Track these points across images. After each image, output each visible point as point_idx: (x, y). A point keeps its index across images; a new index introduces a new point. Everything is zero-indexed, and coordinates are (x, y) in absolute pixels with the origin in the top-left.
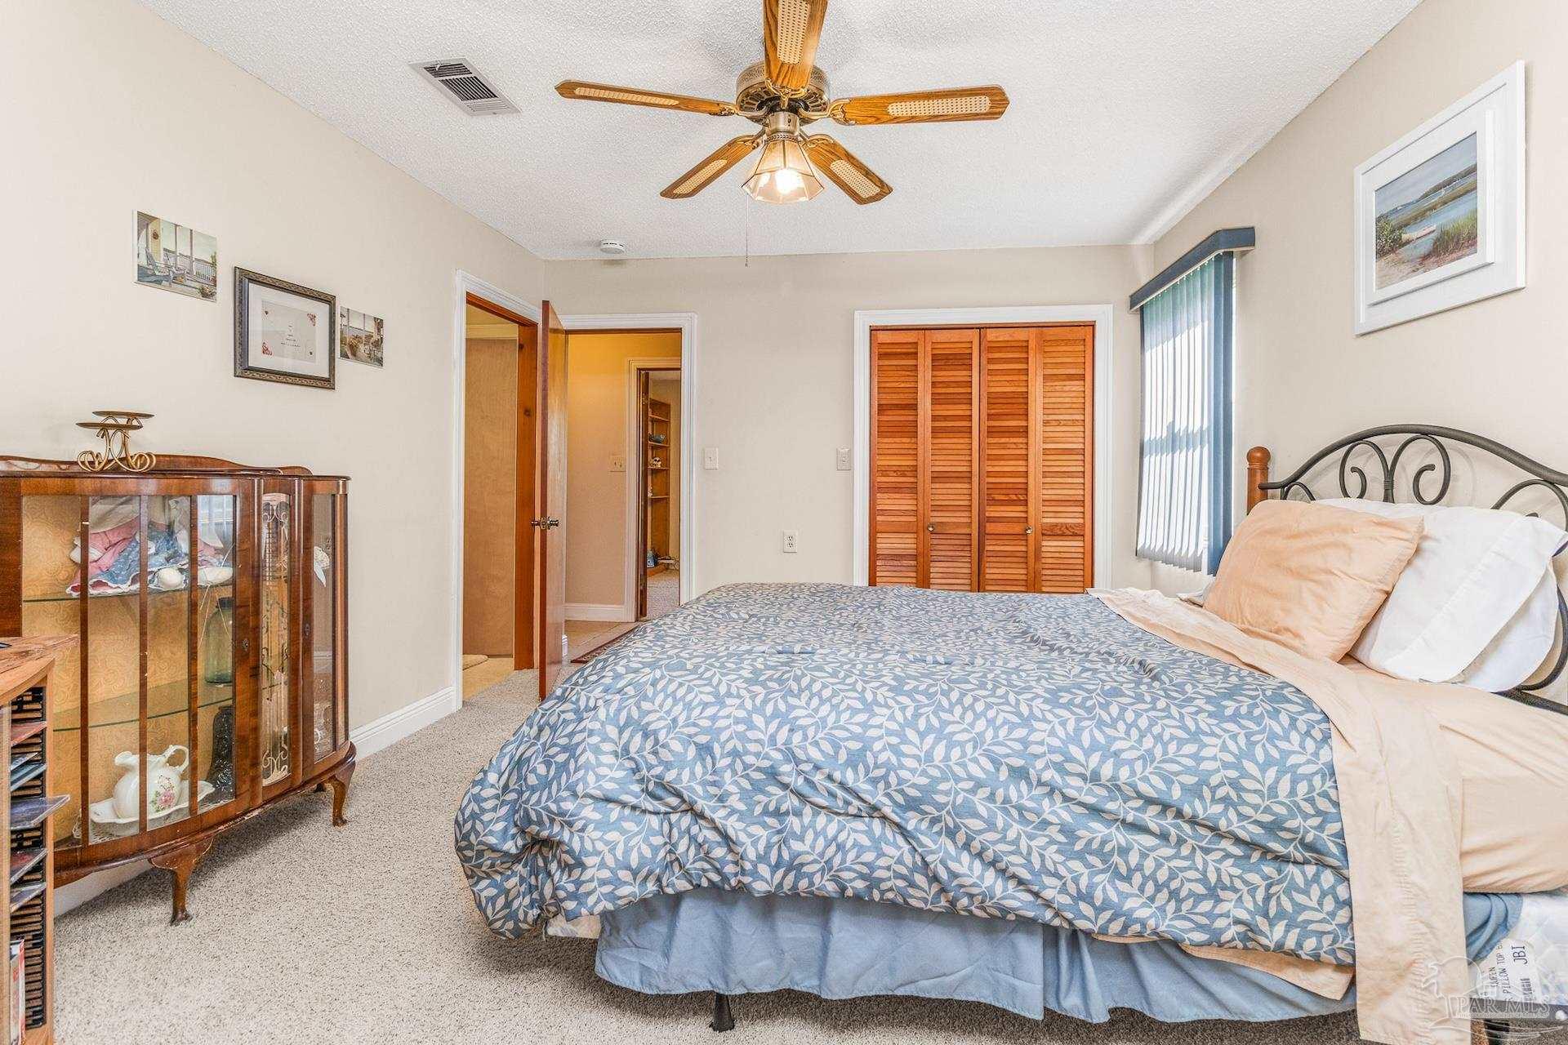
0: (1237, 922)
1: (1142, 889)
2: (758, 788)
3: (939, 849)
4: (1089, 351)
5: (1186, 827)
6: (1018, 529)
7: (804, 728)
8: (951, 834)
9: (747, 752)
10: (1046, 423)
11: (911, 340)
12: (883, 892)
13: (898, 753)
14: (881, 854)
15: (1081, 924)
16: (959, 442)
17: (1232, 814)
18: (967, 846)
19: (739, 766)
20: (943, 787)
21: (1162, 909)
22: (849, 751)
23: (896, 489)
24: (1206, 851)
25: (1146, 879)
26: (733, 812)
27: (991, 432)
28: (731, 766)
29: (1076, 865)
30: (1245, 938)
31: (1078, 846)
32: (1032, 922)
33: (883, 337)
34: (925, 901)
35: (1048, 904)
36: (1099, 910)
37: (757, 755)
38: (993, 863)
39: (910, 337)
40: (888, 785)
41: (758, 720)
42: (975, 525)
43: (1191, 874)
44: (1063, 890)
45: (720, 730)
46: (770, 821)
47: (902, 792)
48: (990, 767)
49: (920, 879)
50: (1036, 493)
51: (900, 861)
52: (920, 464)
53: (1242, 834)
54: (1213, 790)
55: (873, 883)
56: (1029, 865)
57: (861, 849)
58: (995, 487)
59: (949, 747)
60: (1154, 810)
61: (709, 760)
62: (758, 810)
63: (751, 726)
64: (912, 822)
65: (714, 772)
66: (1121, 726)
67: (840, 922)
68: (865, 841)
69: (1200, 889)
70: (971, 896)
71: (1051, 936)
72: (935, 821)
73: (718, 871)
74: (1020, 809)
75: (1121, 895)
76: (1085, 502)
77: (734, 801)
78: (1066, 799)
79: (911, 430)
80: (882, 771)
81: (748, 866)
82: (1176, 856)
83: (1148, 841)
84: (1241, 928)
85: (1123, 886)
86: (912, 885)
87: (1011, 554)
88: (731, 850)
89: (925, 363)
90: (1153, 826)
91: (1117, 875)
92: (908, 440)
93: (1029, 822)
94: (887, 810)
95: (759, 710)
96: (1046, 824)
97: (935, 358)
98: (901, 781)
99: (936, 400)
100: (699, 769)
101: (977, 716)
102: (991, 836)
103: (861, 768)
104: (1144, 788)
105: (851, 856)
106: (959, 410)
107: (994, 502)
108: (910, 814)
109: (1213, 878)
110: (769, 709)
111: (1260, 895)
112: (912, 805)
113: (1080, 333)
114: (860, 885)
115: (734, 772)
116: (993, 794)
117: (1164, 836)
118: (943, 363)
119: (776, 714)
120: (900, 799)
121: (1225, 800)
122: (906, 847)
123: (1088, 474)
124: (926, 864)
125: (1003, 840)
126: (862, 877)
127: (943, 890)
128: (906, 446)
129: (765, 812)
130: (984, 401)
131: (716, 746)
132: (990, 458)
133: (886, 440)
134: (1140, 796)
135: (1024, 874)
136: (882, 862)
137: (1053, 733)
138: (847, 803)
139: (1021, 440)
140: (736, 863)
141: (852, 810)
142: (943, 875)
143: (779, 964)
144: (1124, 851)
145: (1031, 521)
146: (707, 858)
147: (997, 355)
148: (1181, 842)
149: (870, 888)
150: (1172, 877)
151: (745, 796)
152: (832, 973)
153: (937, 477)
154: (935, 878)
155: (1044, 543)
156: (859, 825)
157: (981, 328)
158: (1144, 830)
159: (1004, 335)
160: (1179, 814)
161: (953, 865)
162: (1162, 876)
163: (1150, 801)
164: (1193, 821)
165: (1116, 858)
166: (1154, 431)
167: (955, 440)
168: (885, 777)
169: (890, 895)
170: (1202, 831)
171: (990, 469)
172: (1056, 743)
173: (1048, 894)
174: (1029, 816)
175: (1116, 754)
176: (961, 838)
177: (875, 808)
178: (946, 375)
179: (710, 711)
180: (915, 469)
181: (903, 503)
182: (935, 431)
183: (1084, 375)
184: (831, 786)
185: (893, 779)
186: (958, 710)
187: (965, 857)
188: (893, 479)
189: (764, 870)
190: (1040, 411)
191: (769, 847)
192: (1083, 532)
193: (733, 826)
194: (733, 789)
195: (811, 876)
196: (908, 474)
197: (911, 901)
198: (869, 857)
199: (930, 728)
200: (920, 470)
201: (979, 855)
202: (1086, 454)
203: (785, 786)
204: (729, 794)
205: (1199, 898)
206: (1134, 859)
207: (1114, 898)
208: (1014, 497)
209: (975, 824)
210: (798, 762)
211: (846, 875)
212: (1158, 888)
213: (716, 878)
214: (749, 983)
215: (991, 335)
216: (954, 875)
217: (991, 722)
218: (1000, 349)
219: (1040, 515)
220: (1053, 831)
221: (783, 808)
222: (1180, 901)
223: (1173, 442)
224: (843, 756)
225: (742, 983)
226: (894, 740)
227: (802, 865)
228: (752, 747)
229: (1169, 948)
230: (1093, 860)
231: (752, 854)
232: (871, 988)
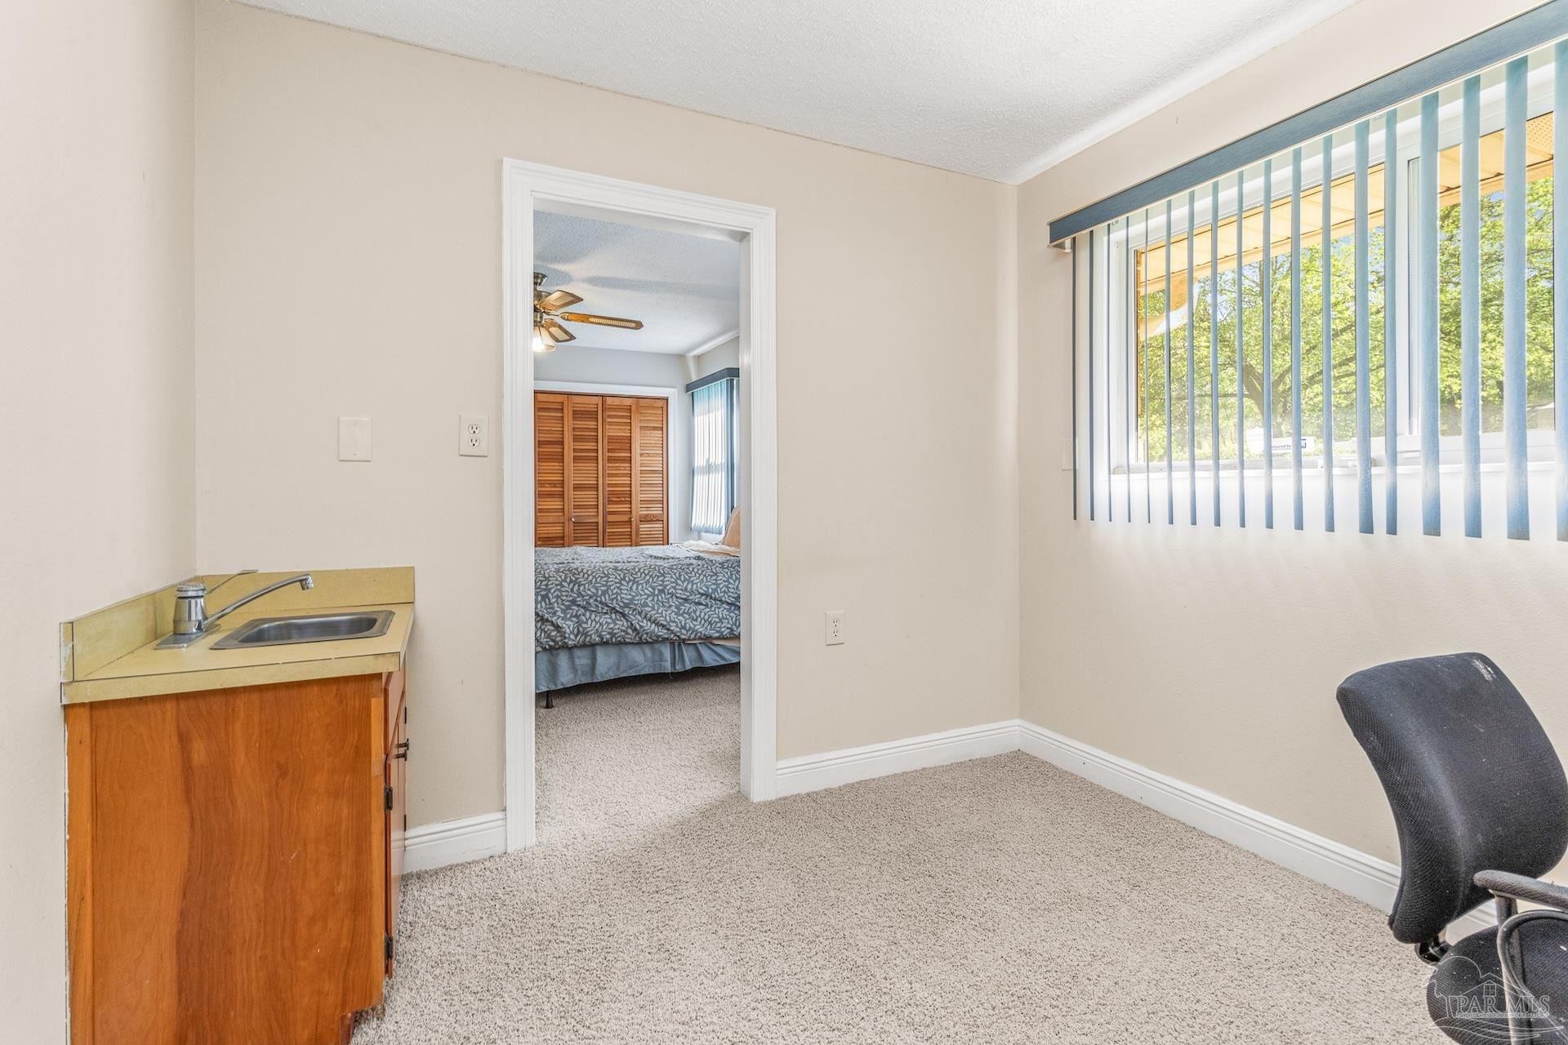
0: (728, 628)
1: (700, 623)
2: (568, 608)
3: (636, 620)
4: (665, 414)
5: (713, 602)
6: (625, 518)
7: (584, 585)
8: (640, 614)
9: (562, 596)
10: (641, 455)
11: (559, 401)
12: (616, 638)
13: (621, 589)
14: (616, 624)
15: (683, 637)
16: (591, 466)
17: (726, 596)
18: (645, 617)
19: (560, 601)
20: (637, 598)
21: (706, 628)
22: (602, 591)
23: (551, 495)
24: (719, 608)
25: (701, 619)
26: (559, 617)
27: (610, 460)
28: (557, 601)
29: (681, 618)
30: (729, 633)
31: (681, 612)
32: (667, 639)
33: (541, 397)
34: (631, 639)
35: (672, 632)
36: (687, 631)
37: (567, 596)
38: (654, 622)
39: (559, 398)
40: (617, 600)
41: (565, 584)
42: (601, 517)
43: (715, 616)
44: (677, 626)
45: (550, 589)
46: (573, 619)
47: (622, 602)
48: (652, 590)
49: (630, 631)
50: (637, 497)
51: (623, 625)
52: (566, 480)
53: (729, 601)
54: (721, 589)
55: (612, 634)
56: (666, 620)
57: (609, 624)
58: (611, 493)
59: (638, 586)
60: (703, 597)
61: (547, 600)
62: (568, 616)
63: (563, 586)
64: (626, 611)
65: (550, 604)
66: (693, 573)
67: (600, 653)
68: (610, 621)
69: (717, 620)
70: (647, 634)
71: (672, 643)
72: (634, 610)
73: (553, 641)
74: (662, 602)
75: (695, 626)
76: (664, 502)
77: (559, 613)
78: (677, 597)
79: (561, 458)
80: (615, 596)
81: (567, 635)
82: (711, 611)
83: (702, 607)
84: (728, 630)
85: (695, 623)
86: (627, 633)
87: (621, 534)
88: (559, 632)
89: (568, 415)
90: (704, 603)
91: (693, 619)
92: (557, 464)
93: (665, 607)
94: (618, 609)
95: (565, 580)
96: (671, 606)
97: (575, 412)
98: (622, 598)
99: (576, 439)
100: (543, 604)
101: (646, 575)
102: (654, 612)
103: (607, 596)
104: (701, 591)
105: (605, 627)
106: (590, 446)
107: (611, 502)
108: (626, 609)
109: (721, 616)
110: (568, 580)
111: (734, 619)
112: (626, 606)
113: (660, 403)
114: (608, 636)
115: (558, 604)
116: (653, 599)
117: (706, 605)
118: (579, 416)
119: (571, 581)
120: (622, 604)
121: (725, 592)
122: (625, 621)
123: (665, 485)
124: (632, 624)
125: (657, 613)
126: (609, 633)
127: (638, 634)
128: (557, 468)
129: (571, 616)
130: (606, 441)
131: (550, 595)
132: (610, 475)
133: (543, 464)
134: (699, 593)
135: (665, 623)
136: (616, 627)
137: (672, 577)
138: (603, 608)
139: (627, 465)
140: (561, 636)
141: (605, 611)
142: (638, 627)
143: (575, 676)
144: (695, 612)
145: (634, 513)
146: (549, 636)
147: (613, 413)
148: (712, 606)
149: (612, 638)
150: (709, 617)
151: (563, 611)
152: (597, 672)
153: (577, 488)
154: (635, 629)
155: (641, 526)
156: (607, 616)
157: (603, 396)
158: (701, 604)
159: (616, 401)
160: (711, 598)
161: (641, 624)
162: (706, 617)
163: (702, 595)
164: (715, 599)
165: (693, 614)
166: (699, 461)
167: (588, 465)
168: (616, 598)
169: (619, 639)
170: (717, 602)
171: (610, 482)
172: (673, 580)
173: (672, 628)
174: (665, 604)
175: (692, 581)
176: (643, 614)
177: (614, 608)
178: (581, 424)
179: (544, 583)
180: (562, 483)
181: (555, 504)
182: (576, 459)
183: (663, 428)
184: (597, 603)
185: (619, 598)
186: (639, 574)
187: (645, 621)
188: (548, 489)
189: (572, 637)
190: (638, 447)
191: (574, 628)
192: (663, 520)
193: (560, 622)
194: (558, 609)
195: (591, 635)
196: (558, 485)
197: (627, 640)
198: (612, 626)
199: (630, 580)
200: (566, 483)
201: (649, 620)
202: (664, 473)
203: (579, 606)
204: (557, 611)
205: (717, 623)
206: (698, 614)
207: (692, 626)
208: (623, 499)
209: (648, 609)
210: (583, 596)
211: (604, 633)
212: (705, 622)
213: (552, 643)
214: (564, 683)
215: (609, 401)
216: (641, 627)
217: (651, 576)
218: (614, 409)
219: (639, 510)
220: (673, 608)
221: (579, 613)
222: (711, 625)
223: (709, 468)
224: (600, 593)
225: (562, 684)
226: (618, 585)
227: (587, 632)
228: (564, 594)
229: (707, 640)
230: (685, 615)
231: (568, 631)
232: (611, 676)
